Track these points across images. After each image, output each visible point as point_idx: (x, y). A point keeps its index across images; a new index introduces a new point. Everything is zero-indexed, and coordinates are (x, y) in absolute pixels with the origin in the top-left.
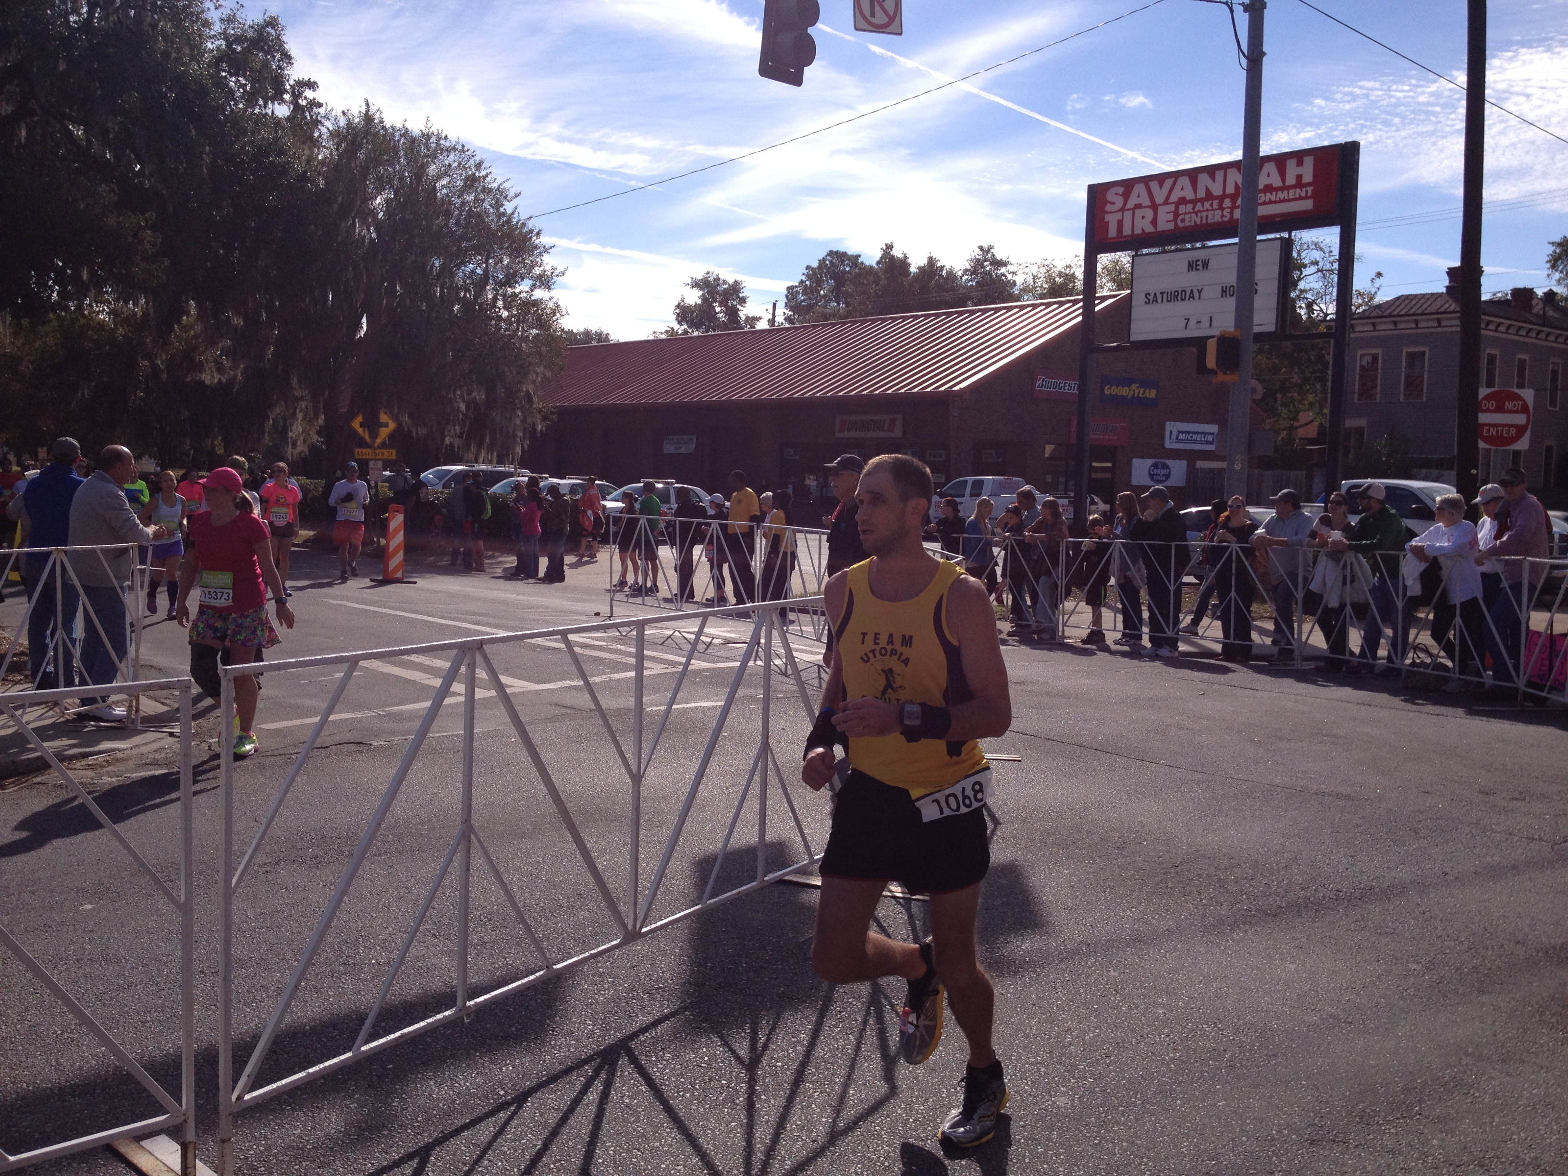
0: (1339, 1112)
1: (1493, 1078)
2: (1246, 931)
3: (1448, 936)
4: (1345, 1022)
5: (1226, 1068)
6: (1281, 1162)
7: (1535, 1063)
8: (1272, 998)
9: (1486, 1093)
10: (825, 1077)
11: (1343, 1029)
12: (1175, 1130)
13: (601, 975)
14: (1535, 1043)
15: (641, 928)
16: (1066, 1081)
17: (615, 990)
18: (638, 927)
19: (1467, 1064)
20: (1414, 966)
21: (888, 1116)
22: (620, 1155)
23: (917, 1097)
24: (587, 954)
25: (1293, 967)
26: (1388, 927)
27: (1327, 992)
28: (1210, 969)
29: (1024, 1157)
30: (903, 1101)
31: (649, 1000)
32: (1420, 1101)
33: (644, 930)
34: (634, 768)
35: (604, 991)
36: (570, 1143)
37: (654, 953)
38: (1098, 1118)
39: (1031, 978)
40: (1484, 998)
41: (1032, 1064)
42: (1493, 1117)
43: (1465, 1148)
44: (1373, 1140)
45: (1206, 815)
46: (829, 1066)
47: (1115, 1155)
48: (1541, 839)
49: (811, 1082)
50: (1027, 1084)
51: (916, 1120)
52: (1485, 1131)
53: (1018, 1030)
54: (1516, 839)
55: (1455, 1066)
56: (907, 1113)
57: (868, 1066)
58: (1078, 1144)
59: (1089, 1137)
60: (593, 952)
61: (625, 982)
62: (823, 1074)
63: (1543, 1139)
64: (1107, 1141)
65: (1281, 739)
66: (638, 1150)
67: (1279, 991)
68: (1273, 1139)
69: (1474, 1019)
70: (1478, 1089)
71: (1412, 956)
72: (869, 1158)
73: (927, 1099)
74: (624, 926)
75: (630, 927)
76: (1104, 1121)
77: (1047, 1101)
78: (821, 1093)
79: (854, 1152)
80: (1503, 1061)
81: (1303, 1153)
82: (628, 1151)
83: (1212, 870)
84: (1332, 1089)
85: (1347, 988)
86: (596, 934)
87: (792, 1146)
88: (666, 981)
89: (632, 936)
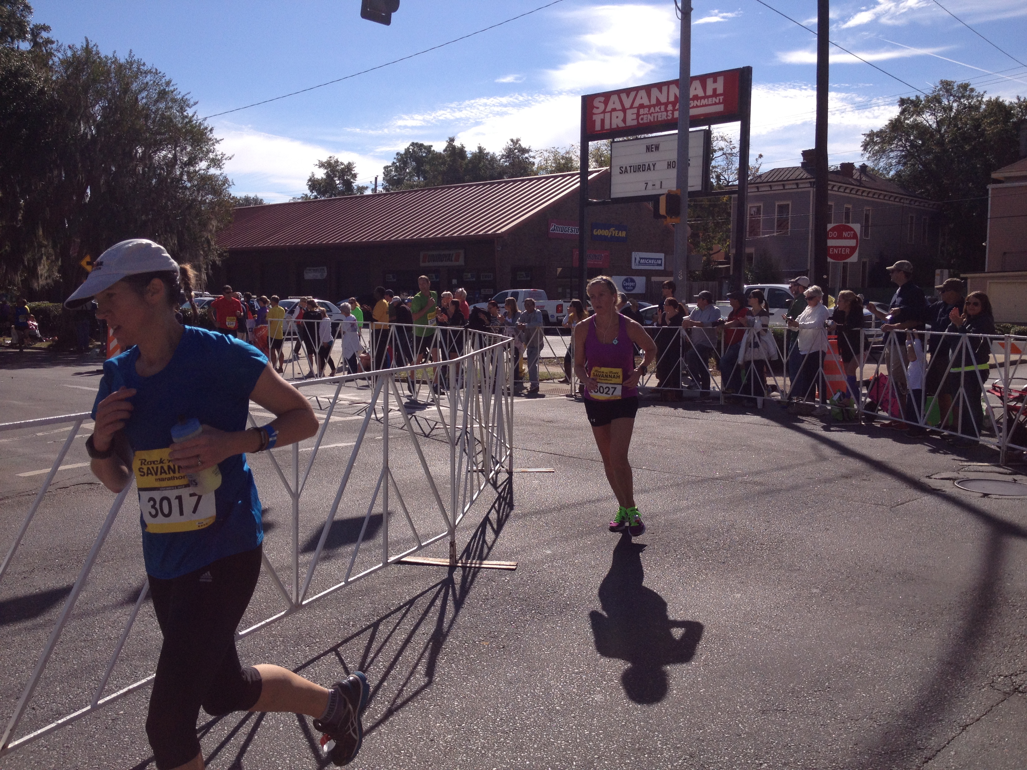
0: (778, 690)
1: (872, 660)
2: (707, 574)
3: (833, 570)
4: (775, 630)
5: (703, 666)
6: (745, 727)
7: (896, 648)
8: (727, 617)
9: (869, 670)
10: (437, 695)
11: (775, 634)
12: (674, 711)
13: (273, 636)
14: (895, 635)
15: (302, 601)
16: (599, 683)
17: (285, 646)
18: (300, 600)
19: (855, 652)
20: (815, 591)
21: (482, 718)
22: (294, 763)
23: (501, 703)
24: (263, 623)
25: (739, 595)
26: (795, 566)
27: (762, 610)
28: (686, 600)
29: (576, 738)
30: (491, 707)
31: (310, 651)
32: (828, 679)
33: (304, 603)
34: (293, 489)
35: (277, 647)
36: (257, 758)
37: (312, 618)
38: (622, 707)
39: (571, 615)
40: (860, 609)
41: (577, 673)
42: (875, 686)
43: (860, 707)
44: (802, 707)
45: (675, 500)
46: (439, 686)
47: (637, 731)
48: (883, 504)
49: (428, 699)
50: (574, 688)
51: (501, 719)
52: (871, 695)
53: (566, 651)
54: (868, 505)
55: (847, 654)
56: (495, 715)
57: (466, 684)
58: (611, 726)
59: (618, 721)
60: (268, 621)
61: (291, 640)
62: (435, 692)
63: (908, 697)
64: (630, 723)
65: (716, 449)
66: (307, 758)
67: (731, 612)
68: (738, 712)
69: (855, 622)
70: (863, 669)
71: (813, 584)
72: (471, 749)
73: (508, 704)
74: (290, 600)
75: (294, 601)
76: (627, 709)
77: (589, 698)
78: (435, 706)
79: (461, 746)
80: (877, 648)
81: (758, 720)
82: (300, 760)
83: (682, 536)
84: (772, 675)
85: (775, 608)
86: (269, 607)
87: (417, 745)
88: (321, 637)
89: (296, 607)
